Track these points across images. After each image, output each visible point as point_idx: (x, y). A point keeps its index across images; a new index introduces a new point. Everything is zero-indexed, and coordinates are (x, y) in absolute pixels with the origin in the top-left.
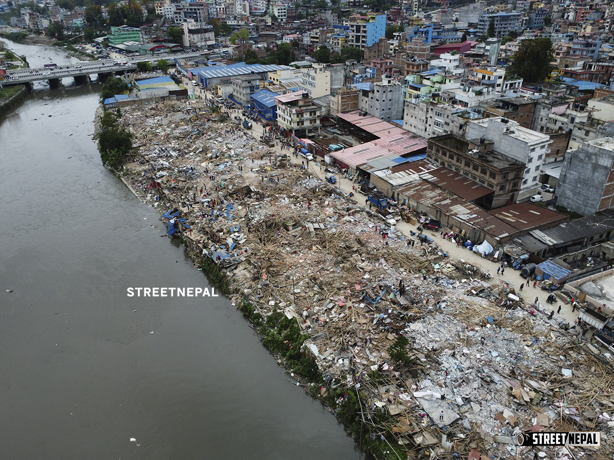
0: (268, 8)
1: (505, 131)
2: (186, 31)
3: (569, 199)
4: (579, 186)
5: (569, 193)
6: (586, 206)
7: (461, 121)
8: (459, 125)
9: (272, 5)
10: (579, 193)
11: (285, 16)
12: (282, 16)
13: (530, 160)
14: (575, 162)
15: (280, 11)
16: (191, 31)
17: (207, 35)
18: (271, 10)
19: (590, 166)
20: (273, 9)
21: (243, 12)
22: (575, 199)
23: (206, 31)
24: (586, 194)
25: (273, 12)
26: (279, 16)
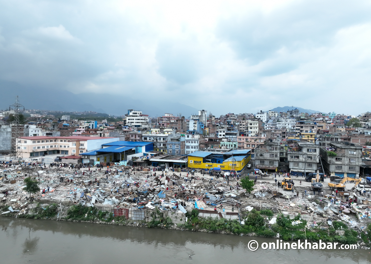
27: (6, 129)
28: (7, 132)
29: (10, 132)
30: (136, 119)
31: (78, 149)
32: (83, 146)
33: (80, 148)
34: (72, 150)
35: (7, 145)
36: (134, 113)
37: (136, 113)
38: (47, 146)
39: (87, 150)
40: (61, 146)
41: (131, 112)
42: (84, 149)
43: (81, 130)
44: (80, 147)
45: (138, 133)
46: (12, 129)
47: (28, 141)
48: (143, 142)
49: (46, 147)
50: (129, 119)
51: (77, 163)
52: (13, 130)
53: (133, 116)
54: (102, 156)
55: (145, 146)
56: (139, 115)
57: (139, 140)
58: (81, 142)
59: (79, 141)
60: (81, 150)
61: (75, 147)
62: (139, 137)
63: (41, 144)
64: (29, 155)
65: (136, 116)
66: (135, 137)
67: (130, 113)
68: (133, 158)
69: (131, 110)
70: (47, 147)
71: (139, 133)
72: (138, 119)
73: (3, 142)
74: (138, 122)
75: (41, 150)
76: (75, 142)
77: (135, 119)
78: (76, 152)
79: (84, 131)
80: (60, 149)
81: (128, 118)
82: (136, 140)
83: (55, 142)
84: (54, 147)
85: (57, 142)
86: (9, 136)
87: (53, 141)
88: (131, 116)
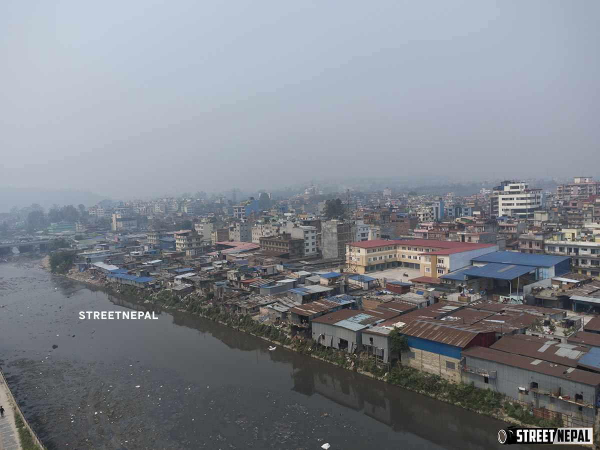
0: (180, 208)
1: (294, 226)
2: (114, 220)
3: (327, 254)
5: (327, 251)
6: (334, 255)
7: (277, 228)
8: (275, 230)
9: (183, 206)
10: (330, 250)
11: (192, 212)
12: (190, 212)
13: (307, 238)
14: (325, 234)
15: (189, 209)
16: (117, 220)
17: (131, 222)
18: (182, 209)
19: (330, 235)
20: (184, 209)
21: (160, 211)
22: (329, 253)
23: (130, 219)
24: (332, 249)
25: (184, 211)
26: (188, 212)
27: (330, 230)
28: (332, 234)
29: (335, 233)
30: (517, 199)
31: (434, 267)
32: (443, 263)
33: (438, 266)
34: (425, 268)
35: (333, 251)
36: (512, 188)
37: (518, 187)
38: (384, 255)
39: (448, 270)
40: (403, 256)
41: (506, 185)
42: (444, 268)
44: (438, 264)
45: (536, 239)
46: (338, 229)
47: (361, 250)
48: (548, 254)
49: (383, 258)
50: (503, 199)
52: (338, 231)
53: (510, 193)
54: (475, 280)
55: (554, 267)
56: (523, 190)
57: (538, 251)
58: (439, 257)
59: (436, 255)
60: (440, 270)
61: (430, 263)
62: (538, 245)
63: (377, 254)
64: (363, 269)
65: (518, 193)
66: (531, 246)
67: (505, 187)
68: (533, 289)
69: (507, 183)
70: (386, 257)
71: (539, 239)
72: (522, 199)
73: (329, 247)
74: (521, 204)
75: (378, 262)
76: (431, 256)
77: (515, 199)
78: (431, 272)
80: (403, 260)
81: (501, 197)
82: (531, 251)
83: (395, 250)
84: (393, 256)
85: (398, 250)
86: (335, 238)
87: (393, 248)
88: (508, 193)
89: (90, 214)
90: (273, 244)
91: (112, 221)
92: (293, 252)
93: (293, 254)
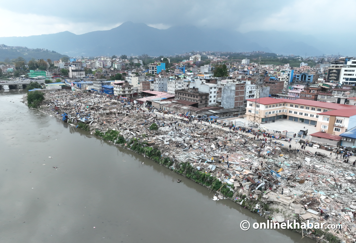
0: (112, 65)
1: (201, 83)
2: (70, 71)
3: (225, 105)
4: (227, 99)
5: (225, 103)
6: (231, 106)
7: (187, 84)
8: (186, 85)
9: (114, 64)
10: (228, 102)
11: (120, 68)
12: (119, 68)
13: (211, 93)
14: (225, 91)
15: (118, 66)
16: (73, 71)
17: (81, 73)
18: (113, 66)
19: (229, 91)
20: (114, 65)
21: (100, 66)
22: (227, 105)
23: (81, 71)
24: (230, 102)
25: (115, 67)
26: (117, 68)
27: (230, 87)
28: (231, 90)
29: (234, 90)
31: (332, 125)
32: (341, 123)
33: (337, 125)
34: (322, 125)
35: (231, 103)
36: (353, 62)
38: (276, 110)
39: (346, 129)
42: (343, 127)
43: (299, 88)
44: (336, 123)
46: (236, 87)
47: (261, 106)
49: (275, 113)
50: (346, 71)
51: (336, 146)
52: (237, 89)
53: (352, 66)
58: (337, 118)
59: (336, 116)
60: (337, 128)
63: (271, 109)
67: (348, 62)
69: (349, 59)
70: (277, 112)
73: (227, 100)
76: (329, 116)
78: (327, 129)
79: (303, 90)
81: (343, 69)
83: (283, 106)
84: (282, 111)
85: (286, 107)
86: (233, 94)
87: (282, 105)
88: (350, 66)
89: (55, 65)
90: (185, 96)
91: (69, 71)
92: (201, 102)
93: (201, 104)
